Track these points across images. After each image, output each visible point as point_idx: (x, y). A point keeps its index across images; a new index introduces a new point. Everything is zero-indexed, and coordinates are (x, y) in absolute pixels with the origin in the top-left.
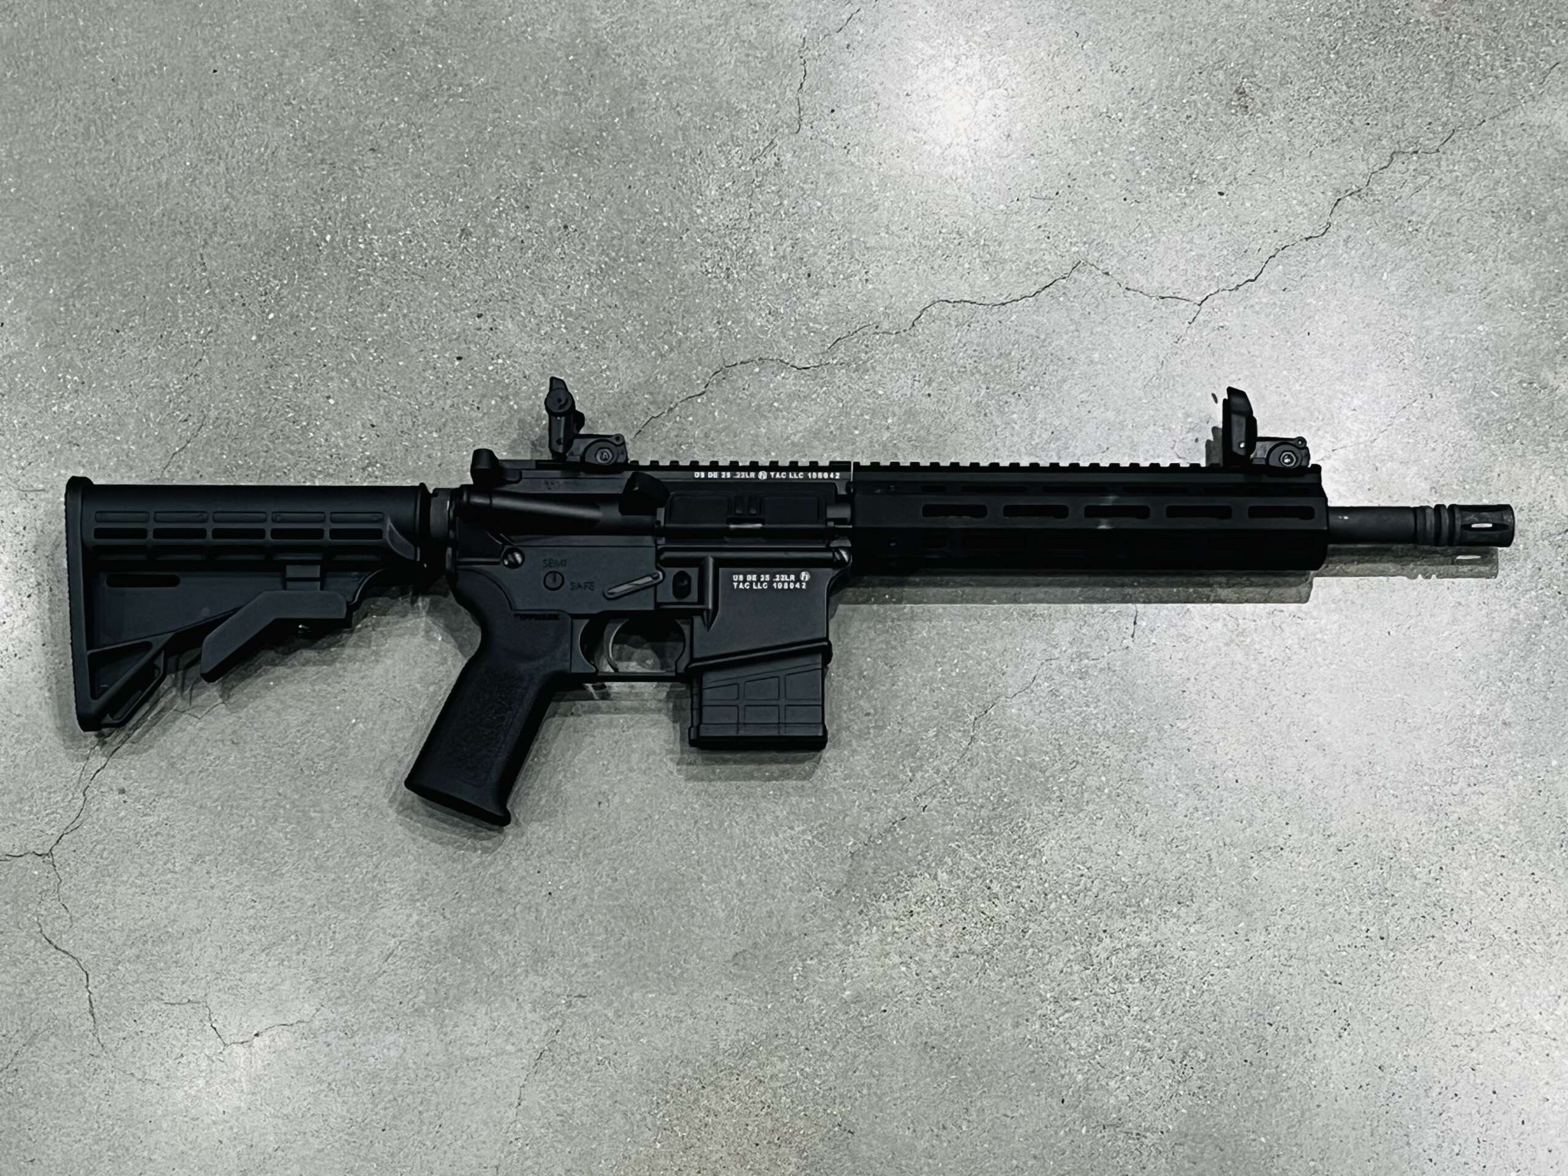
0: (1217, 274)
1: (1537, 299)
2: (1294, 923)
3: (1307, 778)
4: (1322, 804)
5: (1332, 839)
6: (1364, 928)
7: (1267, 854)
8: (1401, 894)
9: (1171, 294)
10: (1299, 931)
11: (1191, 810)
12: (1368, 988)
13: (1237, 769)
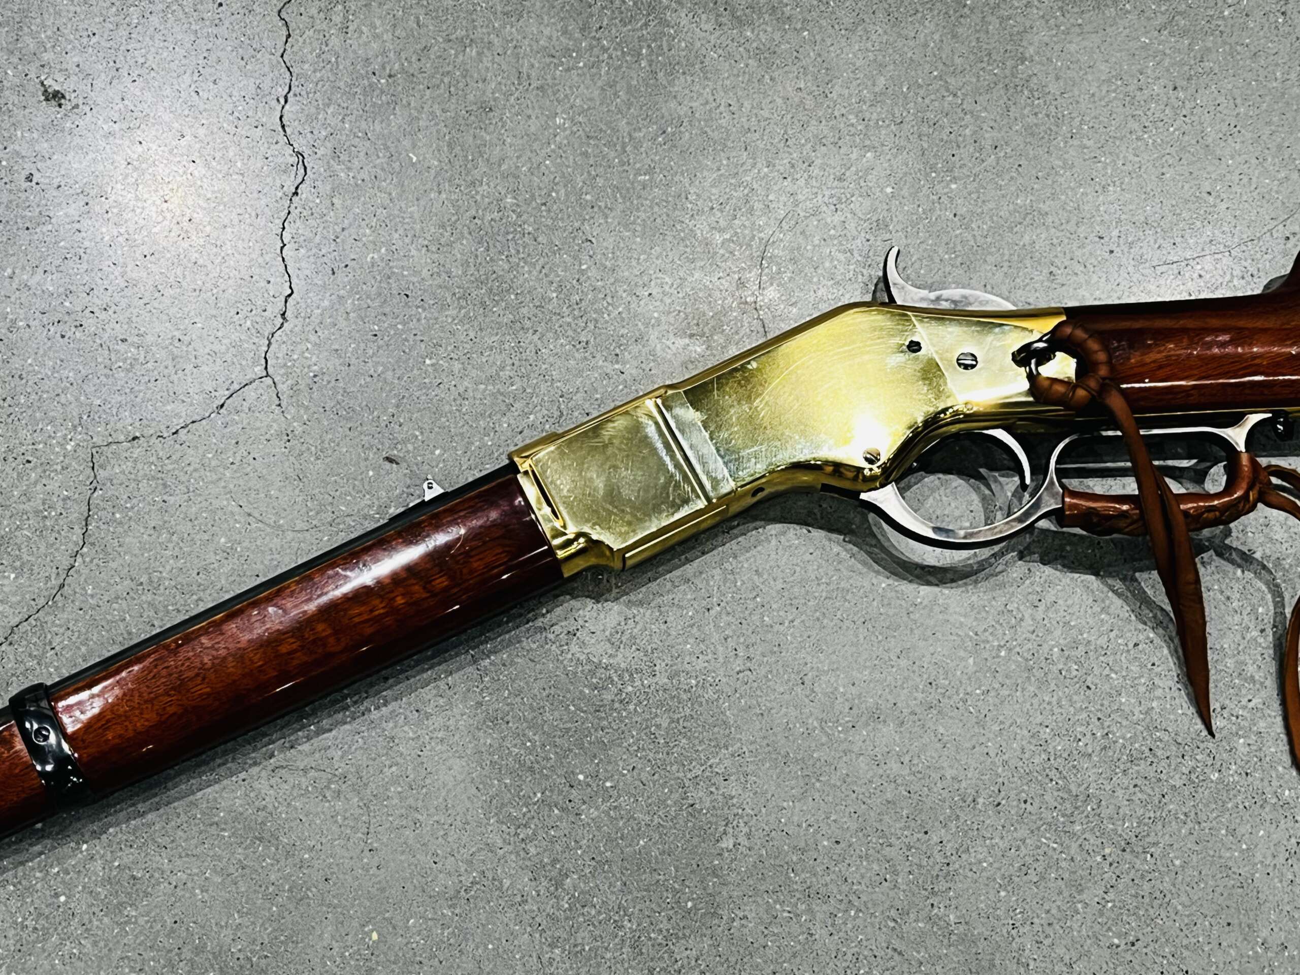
0: (249, 323)
1: (577, 35)
2: (1037, 927)
3: (894, 767)
4: (936, 776)
5: (981, 800)
6: (1099, 859)
7: (942, 885)
8: (1093, 785)
9: (228, 393)
10: (1049, 931)
11: (830, 922)
12: (1163, 915)
13: (824, 828)
